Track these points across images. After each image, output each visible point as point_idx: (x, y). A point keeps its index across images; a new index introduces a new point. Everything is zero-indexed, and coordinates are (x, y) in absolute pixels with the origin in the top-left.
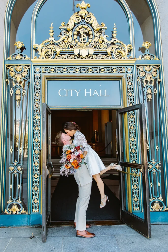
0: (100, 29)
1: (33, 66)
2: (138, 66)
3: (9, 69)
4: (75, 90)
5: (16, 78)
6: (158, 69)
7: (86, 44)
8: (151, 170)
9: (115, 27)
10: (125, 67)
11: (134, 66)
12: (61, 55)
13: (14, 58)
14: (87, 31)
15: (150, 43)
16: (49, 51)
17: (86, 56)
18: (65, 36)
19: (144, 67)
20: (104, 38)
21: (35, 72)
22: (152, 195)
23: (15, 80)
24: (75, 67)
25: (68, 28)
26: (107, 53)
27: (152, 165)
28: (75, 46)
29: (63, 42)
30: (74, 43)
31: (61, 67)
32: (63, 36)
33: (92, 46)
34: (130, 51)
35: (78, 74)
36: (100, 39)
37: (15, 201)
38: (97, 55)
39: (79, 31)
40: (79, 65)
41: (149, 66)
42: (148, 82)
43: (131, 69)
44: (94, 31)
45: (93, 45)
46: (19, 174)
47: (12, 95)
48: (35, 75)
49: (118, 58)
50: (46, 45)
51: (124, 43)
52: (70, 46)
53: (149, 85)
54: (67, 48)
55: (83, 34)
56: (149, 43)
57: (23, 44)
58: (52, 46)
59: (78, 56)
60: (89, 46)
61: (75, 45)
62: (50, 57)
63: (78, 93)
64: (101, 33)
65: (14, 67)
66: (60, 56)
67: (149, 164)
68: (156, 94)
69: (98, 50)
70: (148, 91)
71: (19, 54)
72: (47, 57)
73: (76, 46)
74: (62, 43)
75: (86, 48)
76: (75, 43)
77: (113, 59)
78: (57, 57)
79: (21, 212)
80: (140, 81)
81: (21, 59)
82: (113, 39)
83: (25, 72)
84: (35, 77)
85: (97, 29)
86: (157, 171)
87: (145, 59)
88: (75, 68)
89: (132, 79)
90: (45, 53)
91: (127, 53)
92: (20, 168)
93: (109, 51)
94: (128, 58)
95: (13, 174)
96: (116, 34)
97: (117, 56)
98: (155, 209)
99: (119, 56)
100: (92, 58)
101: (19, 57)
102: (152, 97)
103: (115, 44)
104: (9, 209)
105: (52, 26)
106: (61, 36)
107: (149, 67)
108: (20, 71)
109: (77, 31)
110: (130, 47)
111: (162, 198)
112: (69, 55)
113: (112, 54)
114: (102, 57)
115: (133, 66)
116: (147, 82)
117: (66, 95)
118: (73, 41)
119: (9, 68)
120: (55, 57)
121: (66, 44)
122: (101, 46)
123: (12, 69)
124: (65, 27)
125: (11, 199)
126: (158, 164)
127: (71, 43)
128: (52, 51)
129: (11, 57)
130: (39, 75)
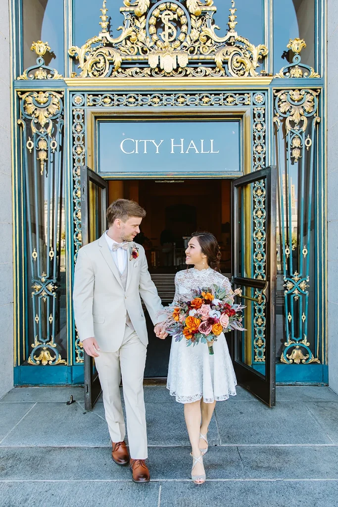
0: (202, 13)
1: (70, 91)
2: (278, 91)
3: (23, 99)
4: (153, 141)
5: (38, 117)
6: (316, 96)
7: (173, 46)
8: (290, 292)
9: (233, 6)
10: (251, 93)
11: (269, 90)
12: (125, 69)
13: (31, 76)
14: (176, 16)
15: (304, 42)
16: (100, 60)
17: (174, 69)
18: (131, 29)
19: (288, 92)
20: (210, 31)
21: (73, 105)
22: (291, 336)
23: (36, 122)
24: (151, 95)
25: (137, 10)
26: (214, 63)
27: (293, 284)
28: (151, 49)
29: (128, 41)
30: (149, 44)
31: (125, 94)
32: (127, 27)
33: (187, 49)
34: (262, 59)
35: (157, 109)
36: (202, 33)
37: (44, 344)
38: (195, 68)
39: (160, 16)
40: (159, 89)
41: (300, 90)
42: (296, 123)
43: (262, 97)
44: (191, 17)
45: (188, 46)
46: (51, 297)
47: (30, 150)
48: (73, 111)
49: (237, 74)
50: (95, 49)
51: (250, 42)
52: (142, 49)
53: (297, 130)
54: (136, 54)
55: (167, 24)
56: (302, 41)
57: (48, 47)
58: (105, 50)
59: (157, 70)
60: (179, 48)
61: (152, 47)
62: (102, 73)
63: (157, 147)
64: (205, 21)
65: (32, 95)
66: (121, 72)
67: (288, 282)
68: (310, 147)
69: (196, 57)
70: (294, 141)
71: (41, 68)
72: (96, 73)
73: (153, 50)
74: (126, 44)
75: (172, 53)
76: (152, 44)
77: (228, 76)
78: (115, 73)
79: (57, 361)
80: (279, 121)
81: (45, 78)
82: (229, 34)
83: (53, 104)
84: (73, 116)
85: (196, 13)
86: (301, 294)
87: (292, 76)
88: (153, 96)
89: (264, 117)
90: (93, 66)
91: (255, 63)
92: (53, 287)
93: (219, 59)
94: (257, 74)
95: (39, 298)
96: (235, 23)
97: (235, 70)
98: (293, 360)
99: (239, 70)
100: (186, 75)
101: (40, 74)
102: (301, 154)
103: (232, 44)
104: (35, 356)
105: (104, 6)
106: (124, 30)
107: (298, 92)
108: (44, 103)
109: (155, 17)
110: (262, 51)
111: (307, 342)
112: (140, 68)
113: (226, 66)
114: (206, 72)
115: (267, 90)
116: (292, 123)
117: (135, 151)
118: (148, 40)
119: (24, 97)
120: (111, 74)
121: (133, 46)
122: (204, 49)
123: (30, 100)
124: (132, 9)
125: (38, 340)
126: (304, 281)
127: (143, 44)
128: (105, 60)
129: (25, 75)
130: (82, 110)
